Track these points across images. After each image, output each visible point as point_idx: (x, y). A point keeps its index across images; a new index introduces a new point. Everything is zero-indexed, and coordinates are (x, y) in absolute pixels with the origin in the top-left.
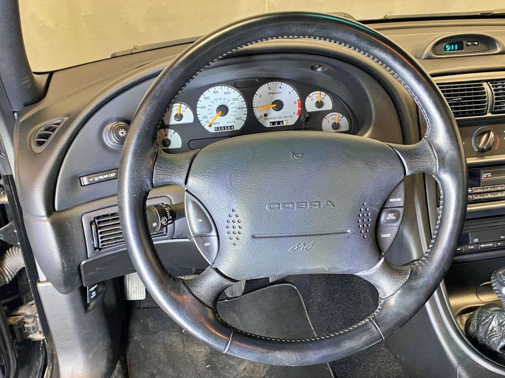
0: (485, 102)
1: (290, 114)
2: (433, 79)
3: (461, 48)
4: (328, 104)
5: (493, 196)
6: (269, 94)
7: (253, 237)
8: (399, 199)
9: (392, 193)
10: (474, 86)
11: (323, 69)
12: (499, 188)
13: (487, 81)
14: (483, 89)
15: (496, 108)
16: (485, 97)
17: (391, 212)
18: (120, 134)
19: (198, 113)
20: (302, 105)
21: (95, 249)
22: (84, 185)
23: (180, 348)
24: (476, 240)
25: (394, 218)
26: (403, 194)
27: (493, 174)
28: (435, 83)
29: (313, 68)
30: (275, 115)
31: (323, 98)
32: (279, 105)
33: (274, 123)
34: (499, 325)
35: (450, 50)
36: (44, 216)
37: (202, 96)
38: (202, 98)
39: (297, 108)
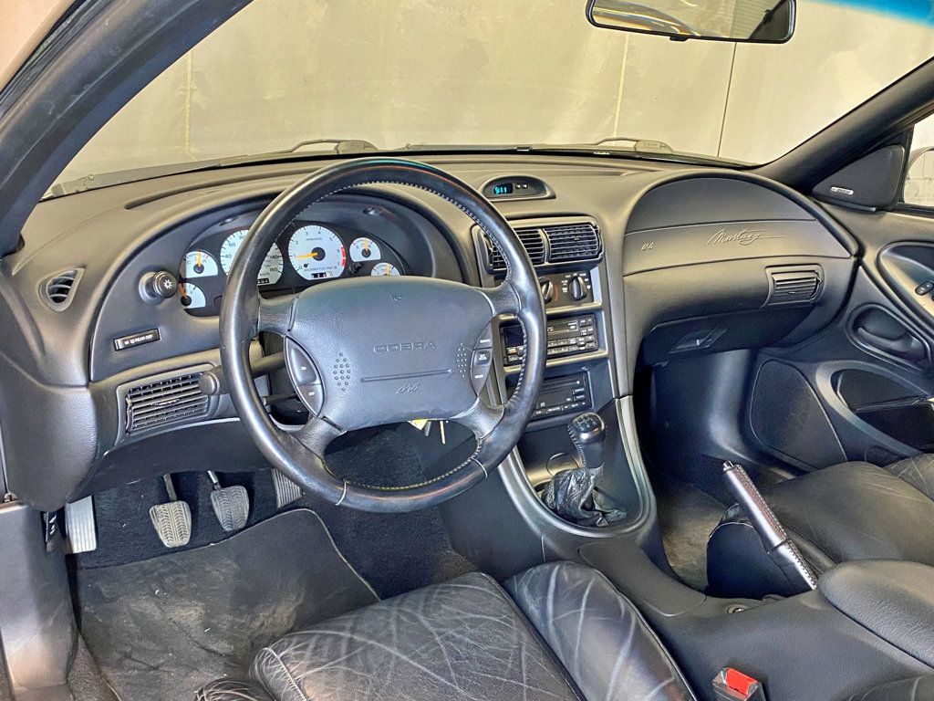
0: (541, 250)
1: (333, 264)
2: (509, 223)
3: (510, 191)
4: (376, 254)
5: (557, 352)
6: (308, 240)
7: (362, 380)
8: (489, 340)
9: (482, 335)
10: (529, 232)
11: (376, 212)
12: (562, 343)
13: (541, 227)
14: (539, 236)
15: (552, 256)
16: (541, 245)
17: (482, 353)
18: (166, 286)
19: (222, 263)
20: (347, 254)
21: (126, 432)
22: (119, 349)
23: (157, 614)
24: (543, 404)
25: (485, 358)
26: (491, 336)
27: (555, 328)
28: (512, 228)
29: (365, 212)
30: (318, 266)
31: (369, 246)
32: (320, 254)
33: (316, 275)
34: (577, 482)
35: (500, 193)
36: (82, 386)
37: (226, 242)
38: (226, 244)
39: (342, 258)
